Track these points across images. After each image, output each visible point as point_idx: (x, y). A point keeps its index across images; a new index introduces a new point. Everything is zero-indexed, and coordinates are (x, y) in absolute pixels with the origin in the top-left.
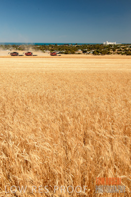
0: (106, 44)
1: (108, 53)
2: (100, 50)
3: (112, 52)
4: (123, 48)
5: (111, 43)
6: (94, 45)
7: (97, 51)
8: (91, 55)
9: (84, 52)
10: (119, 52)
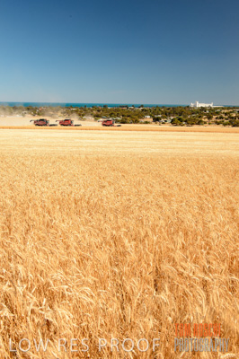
0: (195, 106)
1: (200, 123)
2: (185, 117)
3: (206, 120)
4: (226, 114)
5: (204, 105)
6: (173, 108)
7: (179, 119)
8: (168, 126)
9: (156, 120)
10: (218, 121)
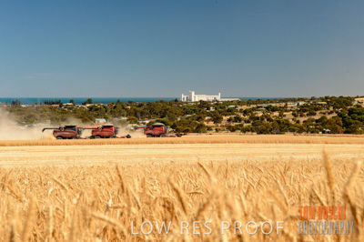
0: (189, 99)
1: (199, 129)
2: (171, 119)
3: (211, 124)
4: (245, 112)
5: (204, 98)
6: (149, 104)
10: (233, 124)
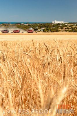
0: (55, 23)
1: (57, 31)
2: (50, 28)
3: (61, 29)
4: (70, 26)
5: (59, 22)
6: (44, 24)
7: (47, 29)
8: (42, 33)
9: (36, 30)
10: (66, 30)
